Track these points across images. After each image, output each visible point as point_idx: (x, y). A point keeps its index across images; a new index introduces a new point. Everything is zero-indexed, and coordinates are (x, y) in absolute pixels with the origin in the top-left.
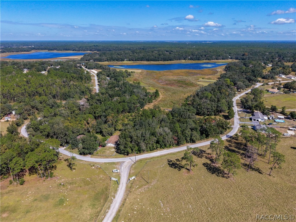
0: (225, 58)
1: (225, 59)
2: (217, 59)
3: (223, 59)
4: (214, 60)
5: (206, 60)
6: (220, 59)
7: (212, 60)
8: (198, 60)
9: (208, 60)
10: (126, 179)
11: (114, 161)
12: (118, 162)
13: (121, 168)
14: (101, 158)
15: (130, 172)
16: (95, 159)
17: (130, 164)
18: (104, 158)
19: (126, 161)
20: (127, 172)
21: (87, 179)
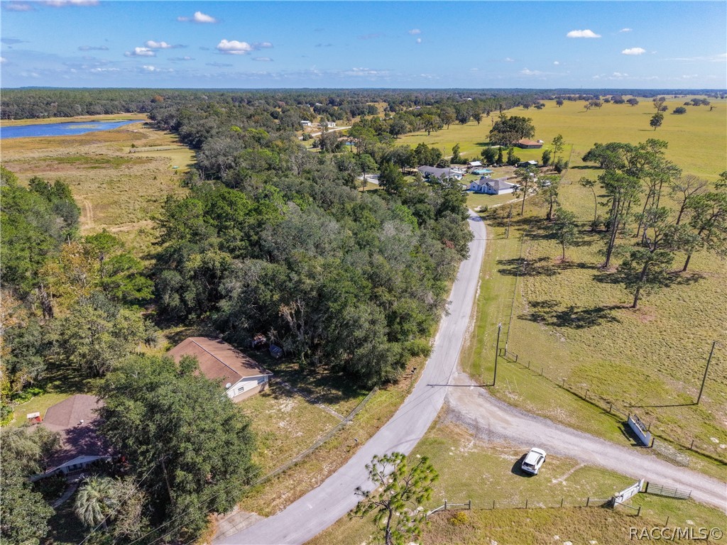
0: (114, 110)
1: (112, 113)
2: (89, 113)
3: (107, 113)
4: (82, 115)
5: (55, 115)
6: (100, 114)
7: (76, 117)
8: (33, 116)
9: (66, 115)
10: (630, 454)
11: (407, 434)
12: (432, 428)
13: (505, 438)
14: (331, 473)
15: (561, 422)
16: (307, 503)
17: (480, 401)
18: (346, 460)
19: (447, 402)
20: (558, 432)
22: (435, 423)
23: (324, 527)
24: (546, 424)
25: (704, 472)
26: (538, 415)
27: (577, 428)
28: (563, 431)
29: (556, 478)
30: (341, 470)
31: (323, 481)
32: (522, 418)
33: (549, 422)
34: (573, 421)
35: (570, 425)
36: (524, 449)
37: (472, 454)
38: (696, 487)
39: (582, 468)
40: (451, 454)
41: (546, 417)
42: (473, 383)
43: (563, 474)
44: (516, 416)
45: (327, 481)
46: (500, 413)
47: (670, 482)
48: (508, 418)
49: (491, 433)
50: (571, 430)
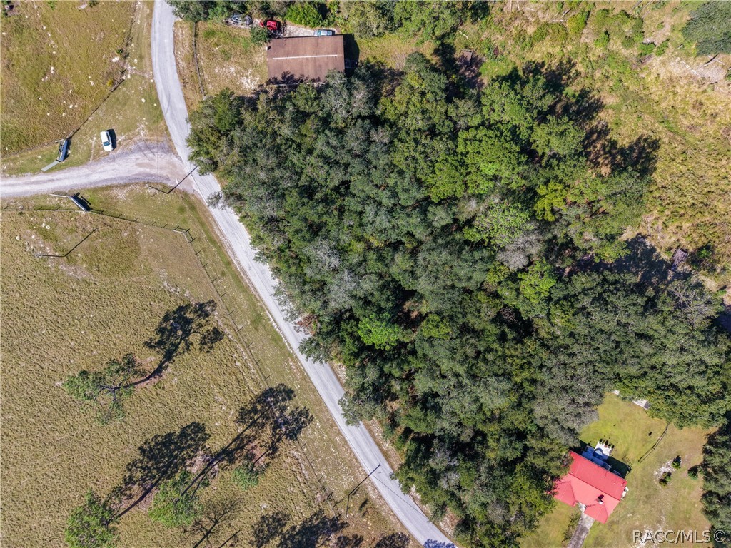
10: (76, 185)
11: (172, 114)
12: (167, 129)
13: (131, 151)
14: (177, 64)
15: (117, 187)
16: (168, 40)
17: (164, 173)
18: (180, 74)
19: (177, 156)
20: (113, 177)
21: (48, 70)
22: (169, 135)
23: (152, 39)
24: (121, 178)
25: (45, 196)
26: (130, 184)
27: (107, 188)
28: (111, 179)
29: (96, 141)
30: (175, 67)
31: (176, 56)
32: (136, 174)
33: (122, 182)
34: (113, 192)
35: (111, 187)
36: (119, 150)
37: (137, 127)
38: (44, 182)
39: (89, 157)
40: (144, 119)
41: (125, 185)
42: (180, 187)
43: (95, 147)
44: (140, 174)
45: (174, 58)
46: (148, 170)
47: (55, 178)
48: (141, 170)
49: (140, 150)
50: (109, 184)
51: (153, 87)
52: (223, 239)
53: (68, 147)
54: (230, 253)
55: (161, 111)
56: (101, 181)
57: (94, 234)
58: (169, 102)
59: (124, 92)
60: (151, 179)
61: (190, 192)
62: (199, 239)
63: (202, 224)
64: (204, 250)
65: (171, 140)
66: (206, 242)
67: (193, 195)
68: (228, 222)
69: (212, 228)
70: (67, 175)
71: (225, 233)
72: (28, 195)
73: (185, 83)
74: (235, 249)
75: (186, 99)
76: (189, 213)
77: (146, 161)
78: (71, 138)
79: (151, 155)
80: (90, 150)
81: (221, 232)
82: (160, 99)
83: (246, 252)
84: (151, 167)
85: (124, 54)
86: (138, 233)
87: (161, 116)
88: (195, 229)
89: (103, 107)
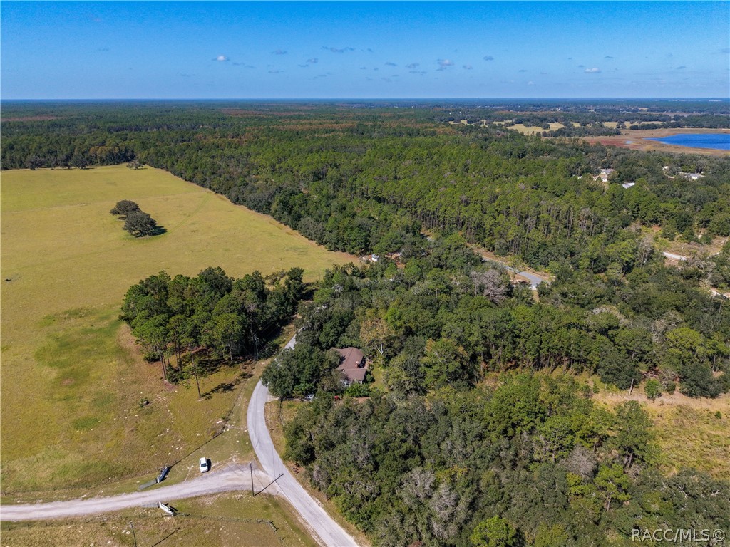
10: (167, 497)
11: (261, 446)
12: (255, 456)
13: (223, 471)
14: (266, 421)
15: (205, 496)
16: (260, 411)
18: (268, 425)
19: (264, 471)
20: (204, 489)
21: (164, 431)
22: (257, 459)
23: (248, 411)
24: (211, 489)
25: (133, 509)
26: (218, 493)
27: (196, 497)
28: (202, 491)
29: (193, 468)
30: (264, 423)
31: (266, 418)
32: (225, 486)
33: (211, 492)
34: (200, 501)
35: (200, 497)
36: (212, 471)
37: (230, 456)
39: (185, 478)
40: (237, 451)
41: (214, 494)
42: (265, 491)
43: (191, 471)
44: (228, 486)
45: (264, 418)
46: (237, 483)
48: (230, 483)
49: (231, 470)
50: (199, 495)
51: (247, 434)
52: (307, 526)
53: (167, 473)
54: (314, 537)
55: (252, 446)
56: (191, 494)
57: (175, 534)
58: (259, 440)
59: (223, 438)
60: (238, 489)
61: (274, 494)
62: (283, 529)
63: (286, 517)
64: (288, 537)
65: (258, 462)
66: (289, 530)
67: (277, 496)
68: (311, 512)
69: (296, 518)
70: (160, 492)
71: (308, 521)
72: (116, 509)
73: (271, 431)
74: (319, 533)
75: (273, 438)
76: (272, 509)
77: (235, 476)
78: (171, 467)
79: (240, 472)
80: (186, 474)
81: (305, 521)
82: (251, 440)
83: (330, 534)
84: (239, 480)
85: (226, 420)
86: (221, 529)
87: (251, 448)
88: (279, 521)
89: (205, 447)
